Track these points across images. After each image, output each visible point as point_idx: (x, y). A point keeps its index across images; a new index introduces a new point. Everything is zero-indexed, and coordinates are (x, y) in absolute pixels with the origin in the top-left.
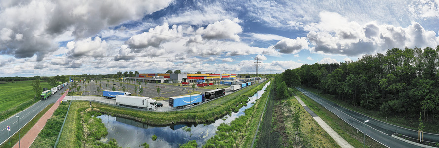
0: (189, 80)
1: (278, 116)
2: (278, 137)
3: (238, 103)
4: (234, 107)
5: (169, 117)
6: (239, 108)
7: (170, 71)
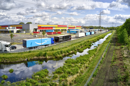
0: (39, 30)
1: (117, 56)
2: (117, 69)
3: (83, 46)
4: (79, 48)
5: (23, 55)
6: (84, 49)
7: (21, 23)
